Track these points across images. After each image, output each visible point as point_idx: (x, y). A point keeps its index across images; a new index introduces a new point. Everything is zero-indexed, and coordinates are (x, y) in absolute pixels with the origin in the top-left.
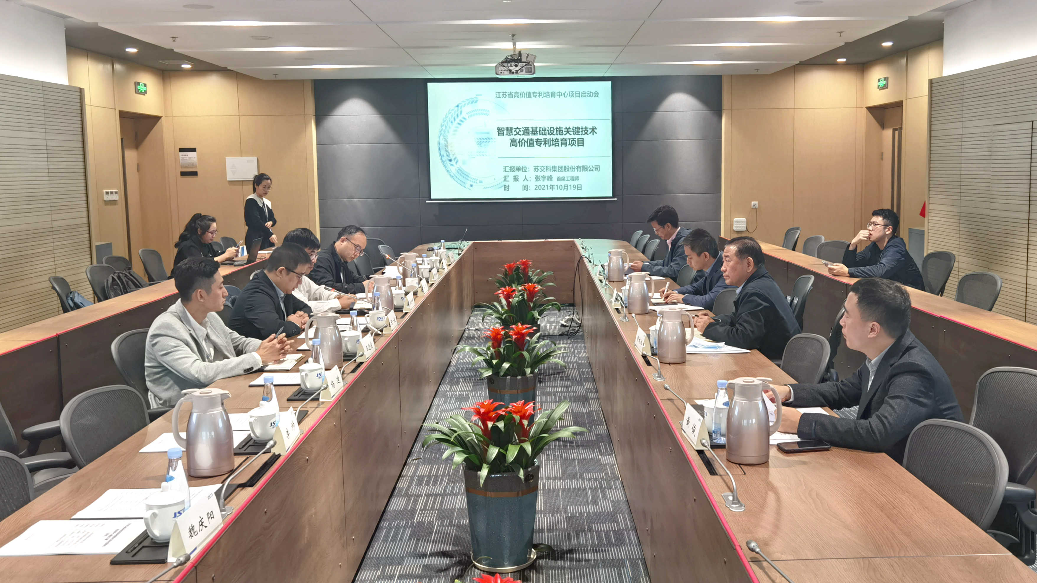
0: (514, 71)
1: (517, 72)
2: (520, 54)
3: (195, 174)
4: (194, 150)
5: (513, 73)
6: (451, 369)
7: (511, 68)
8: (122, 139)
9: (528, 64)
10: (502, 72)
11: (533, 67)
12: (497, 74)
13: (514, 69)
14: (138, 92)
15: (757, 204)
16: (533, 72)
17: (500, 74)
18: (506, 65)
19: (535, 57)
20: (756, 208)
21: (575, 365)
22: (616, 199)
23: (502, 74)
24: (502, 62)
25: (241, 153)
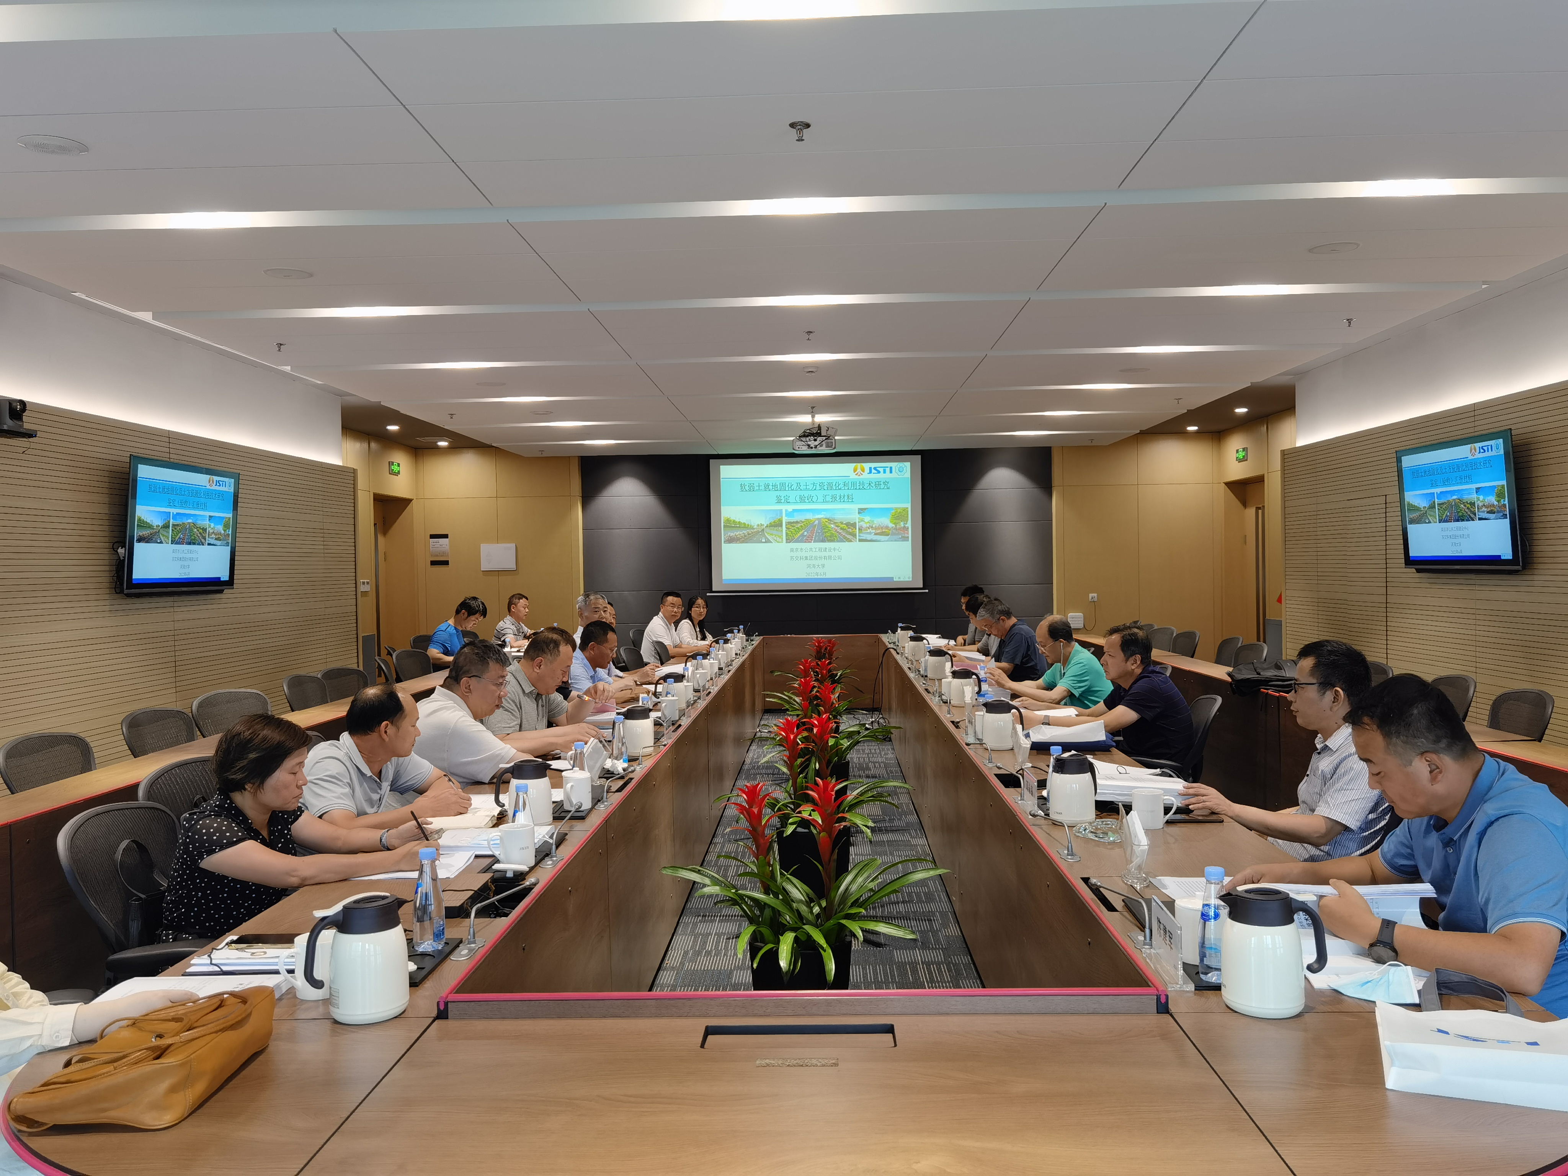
0: (812, 446)
1: (816, 447)
2: (819, 427)
3: (446, 563)
4: (445, 536)
5: (812, 448)
6: (746, 767)
7: (809, 443)
8: (375, 524)
9: (828, 438)
10: (800, 447)
11: (833, 441)
12: (794, 449)
13: (812, 444)
14: (392, 473)
15: (1096, 597)
16: (833, 447)
17: (797, 449)
18: (803, 439)
19: (836, 431)
20: (1094, 601)
21: (882, 765)
22: (927, 591)
23: (800, 449)
24: (800, 437)
25: (498, 540)
